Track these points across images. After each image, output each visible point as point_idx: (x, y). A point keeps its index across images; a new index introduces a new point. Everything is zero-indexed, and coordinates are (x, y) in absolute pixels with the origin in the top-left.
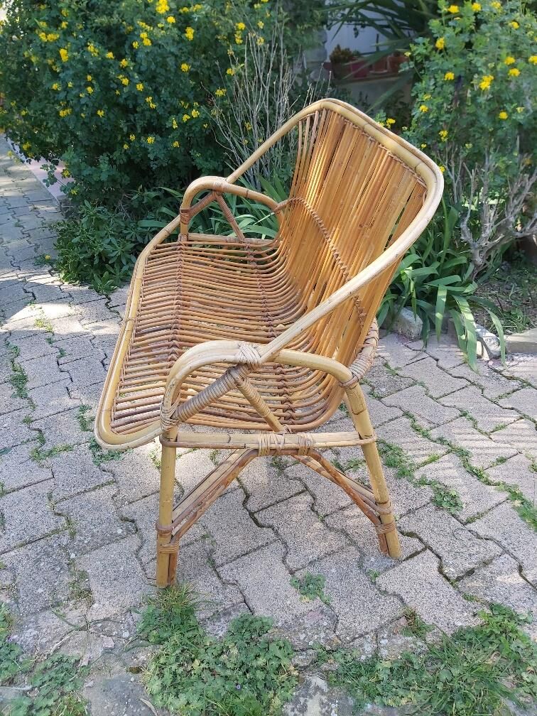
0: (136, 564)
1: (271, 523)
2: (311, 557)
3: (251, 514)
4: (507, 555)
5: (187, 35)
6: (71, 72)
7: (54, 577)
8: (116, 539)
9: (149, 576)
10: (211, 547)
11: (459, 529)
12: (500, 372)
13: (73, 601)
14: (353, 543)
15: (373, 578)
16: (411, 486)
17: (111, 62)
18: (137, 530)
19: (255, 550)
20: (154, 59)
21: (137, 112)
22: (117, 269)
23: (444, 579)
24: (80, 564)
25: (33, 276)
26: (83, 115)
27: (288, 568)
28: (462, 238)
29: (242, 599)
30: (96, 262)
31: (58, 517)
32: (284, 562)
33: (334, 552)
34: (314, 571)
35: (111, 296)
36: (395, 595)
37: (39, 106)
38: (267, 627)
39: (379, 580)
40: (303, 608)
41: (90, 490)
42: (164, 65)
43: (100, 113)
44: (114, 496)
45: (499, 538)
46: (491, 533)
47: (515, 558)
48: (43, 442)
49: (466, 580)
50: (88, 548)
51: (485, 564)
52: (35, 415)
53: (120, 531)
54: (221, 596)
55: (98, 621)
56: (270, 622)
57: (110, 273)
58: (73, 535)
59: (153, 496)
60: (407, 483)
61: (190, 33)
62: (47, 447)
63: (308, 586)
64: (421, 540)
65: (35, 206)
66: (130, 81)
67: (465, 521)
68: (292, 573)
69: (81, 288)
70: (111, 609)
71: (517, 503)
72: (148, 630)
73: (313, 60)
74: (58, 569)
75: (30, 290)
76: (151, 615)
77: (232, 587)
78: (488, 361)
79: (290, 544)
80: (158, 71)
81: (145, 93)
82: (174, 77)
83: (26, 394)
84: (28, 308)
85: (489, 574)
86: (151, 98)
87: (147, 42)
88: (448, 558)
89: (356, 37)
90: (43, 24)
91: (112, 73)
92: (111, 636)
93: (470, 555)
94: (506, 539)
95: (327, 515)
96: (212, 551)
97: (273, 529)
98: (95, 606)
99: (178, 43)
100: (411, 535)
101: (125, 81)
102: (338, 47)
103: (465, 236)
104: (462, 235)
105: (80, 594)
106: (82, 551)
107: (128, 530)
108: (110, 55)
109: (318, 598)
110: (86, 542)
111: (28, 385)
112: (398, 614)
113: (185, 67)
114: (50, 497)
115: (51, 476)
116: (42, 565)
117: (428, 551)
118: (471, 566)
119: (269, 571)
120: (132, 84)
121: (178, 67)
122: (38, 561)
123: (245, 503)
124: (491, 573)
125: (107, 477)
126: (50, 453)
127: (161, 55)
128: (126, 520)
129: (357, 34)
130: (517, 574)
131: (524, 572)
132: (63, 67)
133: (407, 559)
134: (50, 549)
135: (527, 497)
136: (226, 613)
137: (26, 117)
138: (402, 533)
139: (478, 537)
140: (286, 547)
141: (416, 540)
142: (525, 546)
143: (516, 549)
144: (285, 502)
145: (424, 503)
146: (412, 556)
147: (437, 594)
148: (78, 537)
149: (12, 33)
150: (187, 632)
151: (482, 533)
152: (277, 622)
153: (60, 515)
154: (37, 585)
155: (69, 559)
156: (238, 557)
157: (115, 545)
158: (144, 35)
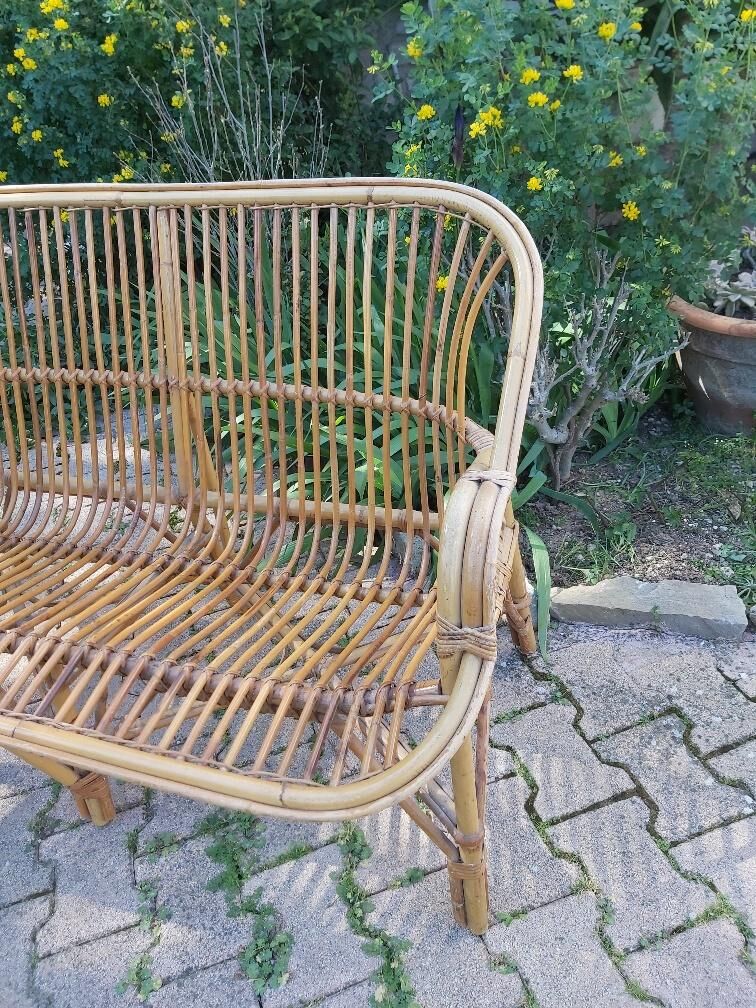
5: (103, 47)
16: (223, 913)
60: (222, 903)
61: (108, 44)
71: (382, 991)
86: (60, 151)
87: (29, 64)
95: (49, 956)
101: (15, 128)
113: (104, 99)
135: (411, 980)
145: (224, 957)
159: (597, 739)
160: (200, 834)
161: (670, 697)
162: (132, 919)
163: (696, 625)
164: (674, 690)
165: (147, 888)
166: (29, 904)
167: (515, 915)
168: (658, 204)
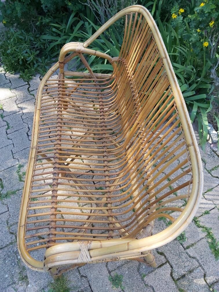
2: (118, 264)
4: (200, 268)
7: (12, 268)
11: (182, 252)
12: (215, 152)
13: (20, 282)
15: (143, 277)
22: (32, 66)
23: (172, 279)
27: (108, 269)
28: (211, 76)
29: (89, 285)
30: (21, 63)
31: (11, 235)
32: (106, 266)
33: (128, 262)
34: (118, 272)
35: (30, 83)
36: (151, 286)
39: (145, 279)
45: (198, 258)
46: (196, 255)
47: (203, 269)
48: (3, 188)
49: (181, 280)
51: (190, 272)
53: (38, 244)
54: (80, 283)
57: (28, 68)
60: (163, 223)
62: (4, 192)
63: (117, 281)
64: (165, 257)
67: (186, 247)
68: (110, 272)
69: (15, 75)
70: (36, 287)
71: (209, 239)
74: (13, 264)
77: (85, 279)
78: (211, 144)
85: (191, 278)
88: (175, 269)
93: (185, 267)
94: (201, 259)
98: (29, 286)
100: (162, 254)
103: (213, 75)
104: (211, 74)
105: (23, 279)
109: (120, 287)
114: (8, 223)
115: (7, 210)
116: (7, 262)
117: (168, 263)
118: (184, 273)
119: (100, 271)
122: (5, 259)
124: (192, 277)
126: (6, 196)
130: (203, 279)
131: (206, 278)
133: (158, 267)
134: (9, 253)
135: (215, 237)
138: (158, 252)
139: (190, 257)
141: (163, 257)
142: (209, 263)
143: (205, 265)
146: (160, 266)
151: (191, 255)
153: (12, 233)
154: (5, 273)
155: (18, 259)
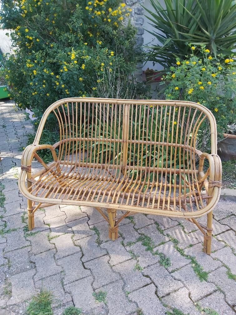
0: (32, 281)
1: (90, 267)
2: (103, 283)
3: (83, 263)
4: (185, 288)
5: (82, 67)
6: (37, 79)
8: (26, 270)
9: (36, 287)
10: (64, 276)
11: (167, 275)
13: (3, 296)
14: (122, 279)
15: (127, 295)
16: (151, 255)
17: (53, 76)
18: (35, 267)
19: (81, 279)
20: (69, 76)
21: (62, 94)
22: (50, 154)
23: (156, 297)
24: (10, 280)
25: (17, 155)
26: (41, 95)
27: (93, 288)
29: (71, 300)
30: (42, 151)
31: (5, 259)
32: (92, 285)
33: (113, 282)
34: (103, 290)
36: (135, 302)
37: (26, 90)
38: (79, 313)
39: (129, 295)
40: (95, 306)
41: (20, 248)
42: (73, 78)
43: (48, 95)
44: (29, 252)
45: (183, 280)
46: (181, 278)
47: (188, 289)
48: (6, 226)
49: (166, 298)
50: (14, 273)
51: (175, 291)
52: (5, 215)
53: (28, 267)
54: (63, 298)
55: (11, 305)
56: (80, 310)
57: (47, 156)
58: (9, 267)
59: (45, 253)
60: (150, 253)
61: (83, 67)
62: (7, 229)
63: (100, 296)
64: (150, 279)
65: (24, 126)
66: (59, 84)
67: (170, 271)
68: (94, 290)
69: (35, 161)
70: (18, 300)
71: (194, 265)
72: (30, 310)
73: (137, 74)
75: (15, 161)
76: (33, 304)
77: (68, 295)
79: (96, 277)
80: (70, 80)
81: (65, 88)
82: (76, 82)
83: (4, 206)
84: (12, 169)
85: (176, 296)
86: (67, 90)
87: (66, 70)
88: (160, 288)
89: (153, 66)
90: (29, 61)
91: (53, 80)
92: (15, 312)
93: (170, 287)
94: (186, 281)
95: (114, 266)
96: (63, 278)
97: (90, 270)
98: (12, 298)
99: (79, 70)
100: (147, 276)
101: (58, 84)
102: (148, 69)
105: (7, 293)
106: (12, 274)
107: (32, 267)
108: (52, 74)
109: (103, 301)
110: (14, 270)
111: (5, 202)
112: (134, 310)
113: (81, 79)
114: (3, 250)
115: (6, 241)
117: (153, 284)
118: (169, 292)
119: (85, 288)
120: (60, 85)
121: (78, 79)
123: (81, 258)
125: (28, 243)
126: (7, 232)
127: (72, 74)
128: (32, 262)
129: (154, 65)
130: (187, 297)
131: (191, 296)
132: (34, 76)
133: (143, 287)
135: (199, 263)
136: (64, 305)
137: (21, 94)
138: (143, 275)
139: (175, 279)
140: (94, 279)
143: (190, 285)
144: (98, 259)
145: (155, 262)
146: (145, 286)
147: (152, 303)
148: (11, 268)
149: (18, 62)
150: (46, 312)
151: (176, 277)
152: (83, 311)
153: (6, 258)
155: (6, 277)
156: (74, 282)
157: (25, 273)
158: (65, 67)
159: (219, 220)
160: (138, 241)
161: (231, 212)
162: (130, 258)
163: (233, 198)
164: (232, 211)
165: (131, 252)
166: (104, 257)
167: (215, 251)
168: (222, 109)
